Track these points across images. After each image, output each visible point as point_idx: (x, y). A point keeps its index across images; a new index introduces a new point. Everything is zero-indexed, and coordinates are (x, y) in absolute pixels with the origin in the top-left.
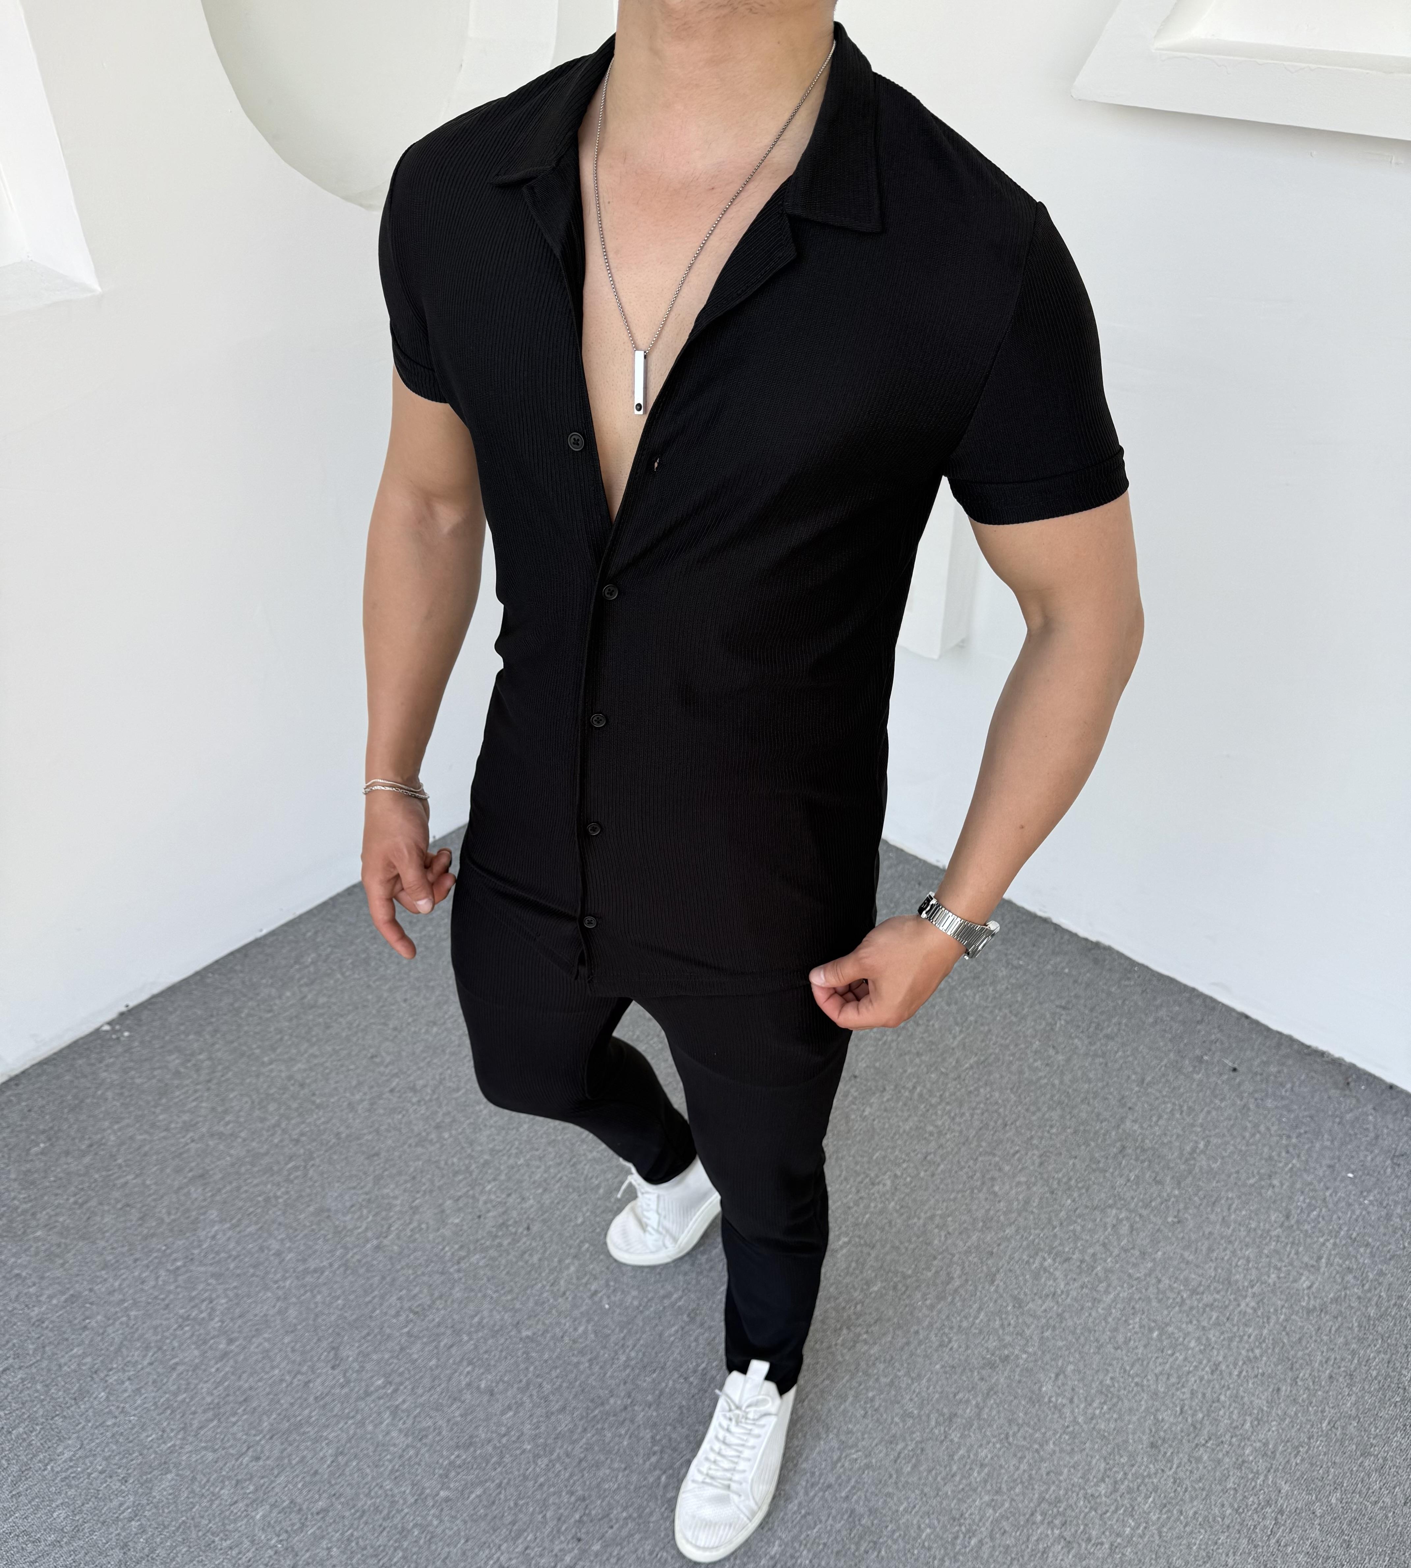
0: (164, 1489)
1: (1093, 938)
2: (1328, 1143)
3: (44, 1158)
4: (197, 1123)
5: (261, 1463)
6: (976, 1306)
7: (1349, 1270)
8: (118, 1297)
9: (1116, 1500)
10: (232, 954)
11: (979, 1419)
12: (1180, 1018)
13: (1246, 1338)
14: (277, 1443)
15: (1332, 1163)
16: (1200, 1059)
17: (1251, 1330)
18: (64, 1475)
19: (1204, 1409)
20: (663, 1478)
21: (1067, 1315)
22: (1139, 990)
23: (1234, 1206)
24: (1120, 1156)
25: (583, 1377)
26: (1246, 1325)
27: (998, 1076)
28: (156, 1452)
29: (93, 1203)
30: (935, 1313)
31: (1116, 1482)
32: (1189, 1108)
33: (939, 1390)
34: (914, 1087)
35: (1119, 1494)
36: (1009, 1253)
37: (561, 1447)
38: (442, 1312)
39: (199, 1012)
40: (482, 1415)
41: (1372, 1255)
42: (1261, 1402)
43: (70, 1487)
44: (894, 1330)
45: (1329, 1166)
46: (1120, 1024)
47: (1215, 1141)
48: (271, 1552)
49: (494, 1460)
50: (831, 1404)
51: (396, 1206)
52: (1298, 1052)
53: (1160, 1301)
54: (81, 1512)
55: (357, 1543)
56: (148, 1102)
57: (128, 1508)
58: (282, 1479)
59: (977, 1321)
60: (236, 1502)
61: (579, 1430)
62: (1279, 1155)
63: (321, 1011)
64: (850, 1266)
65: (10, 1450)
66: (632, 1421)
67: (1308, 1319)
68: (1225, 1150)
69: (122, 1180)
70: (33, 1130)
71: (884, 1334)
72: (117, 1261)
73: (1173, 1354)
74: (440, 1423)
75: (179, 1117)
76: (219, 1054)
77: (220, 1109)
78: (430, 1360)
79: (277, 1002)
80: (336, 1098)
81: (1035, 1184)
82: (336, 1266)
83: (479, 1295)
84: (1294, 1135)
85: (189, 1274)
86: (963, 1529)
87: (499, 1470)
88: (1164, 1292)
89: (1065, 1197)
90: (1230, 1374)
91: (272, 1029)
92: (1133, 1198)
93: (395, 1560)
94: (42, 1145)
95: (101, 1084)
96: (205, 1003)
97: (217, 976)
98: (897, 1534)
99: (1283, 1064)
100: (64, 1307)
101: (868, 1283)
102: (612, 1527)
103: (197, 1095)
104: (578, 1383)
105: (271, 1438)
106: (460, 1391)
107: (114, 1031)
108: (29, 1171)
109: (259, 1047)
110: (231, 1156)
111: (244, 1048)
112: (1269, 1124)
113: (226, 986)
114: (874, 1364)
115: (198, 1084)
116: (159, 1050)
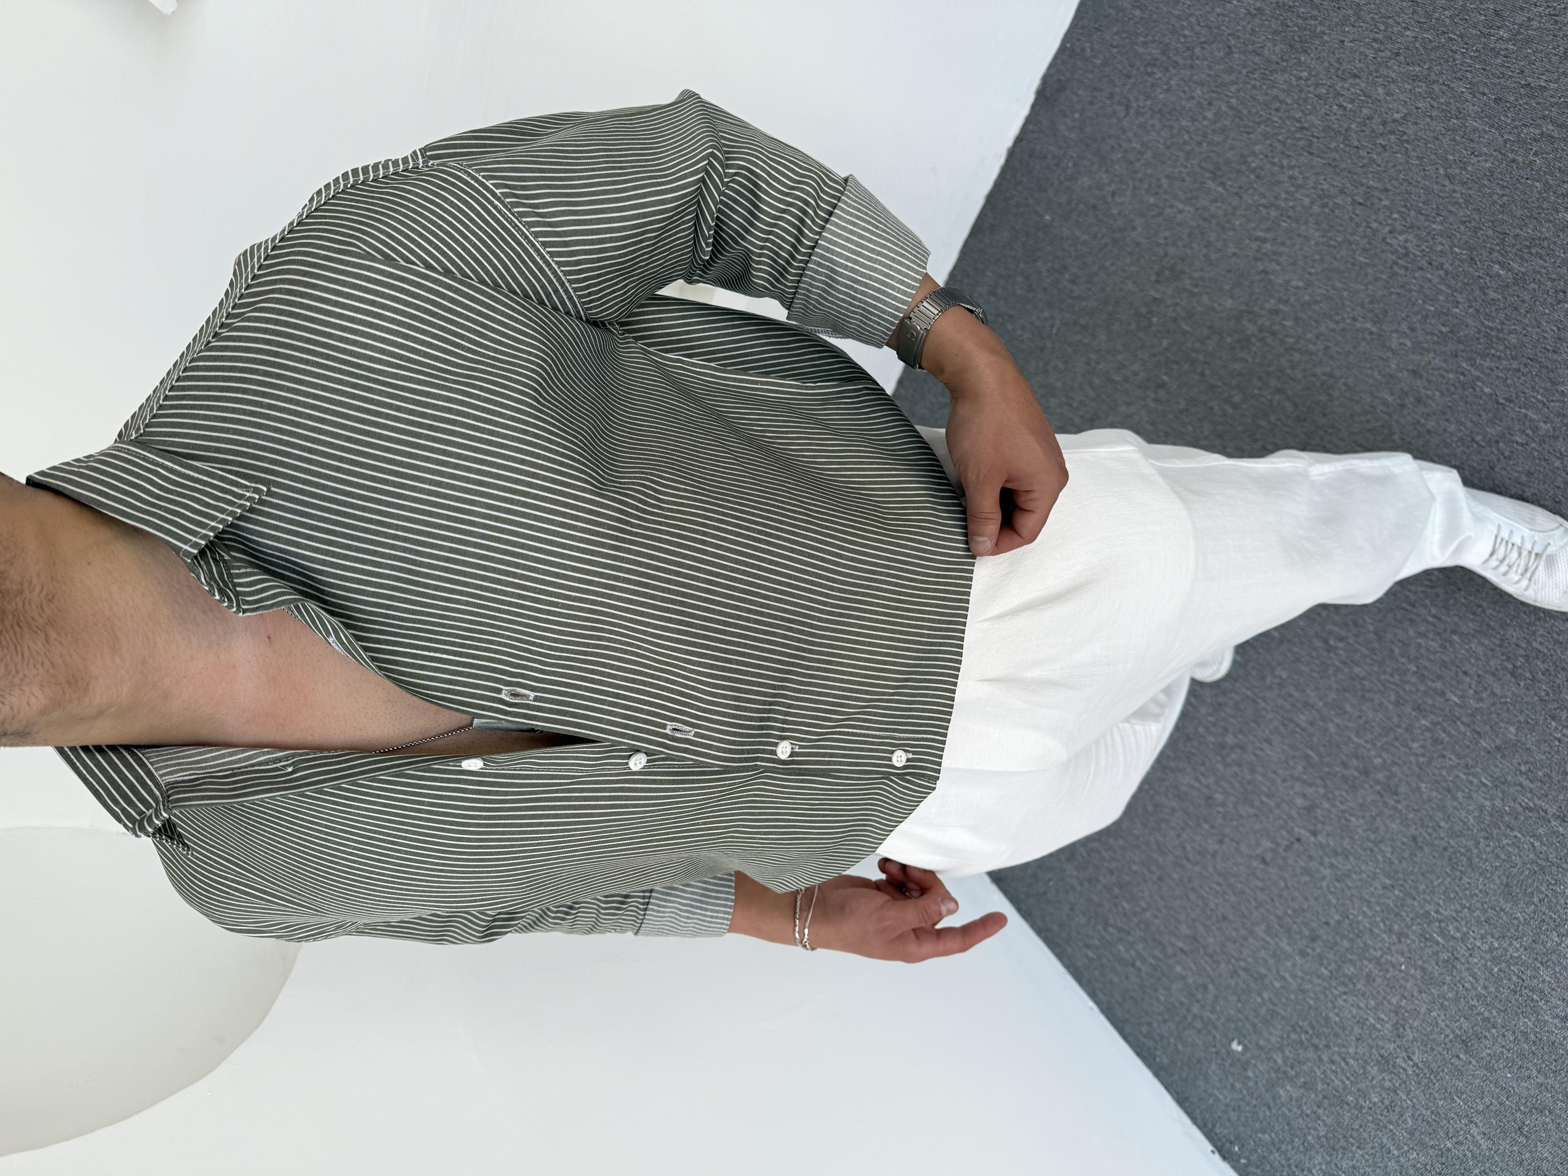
1: (1031, 99)
10: (1124, 1036)
22: (1096, 35)
27: (1231, 154)
34: (1257, 239)
36: (1495, 81)
46: (1145, 43)
51: (1494, 806)
56: (1354, 1117)
63: (1201, 929)
64: (1537, 255)
75: (1373, 1078)
77: (1357, 1031)
79: (1190, 980)
80: (1330, 896)
81: (1387, 76)
89: (1402, 39)
91: (1232, 982)
96: (1199, 1061)
97: (1158, 1053)
103: (1337, 1058)
109: (1260, 995)
110: (1430, 1011)
113: (1172, 1040)
115: (1321, 1060)
116: (1274, 1111)
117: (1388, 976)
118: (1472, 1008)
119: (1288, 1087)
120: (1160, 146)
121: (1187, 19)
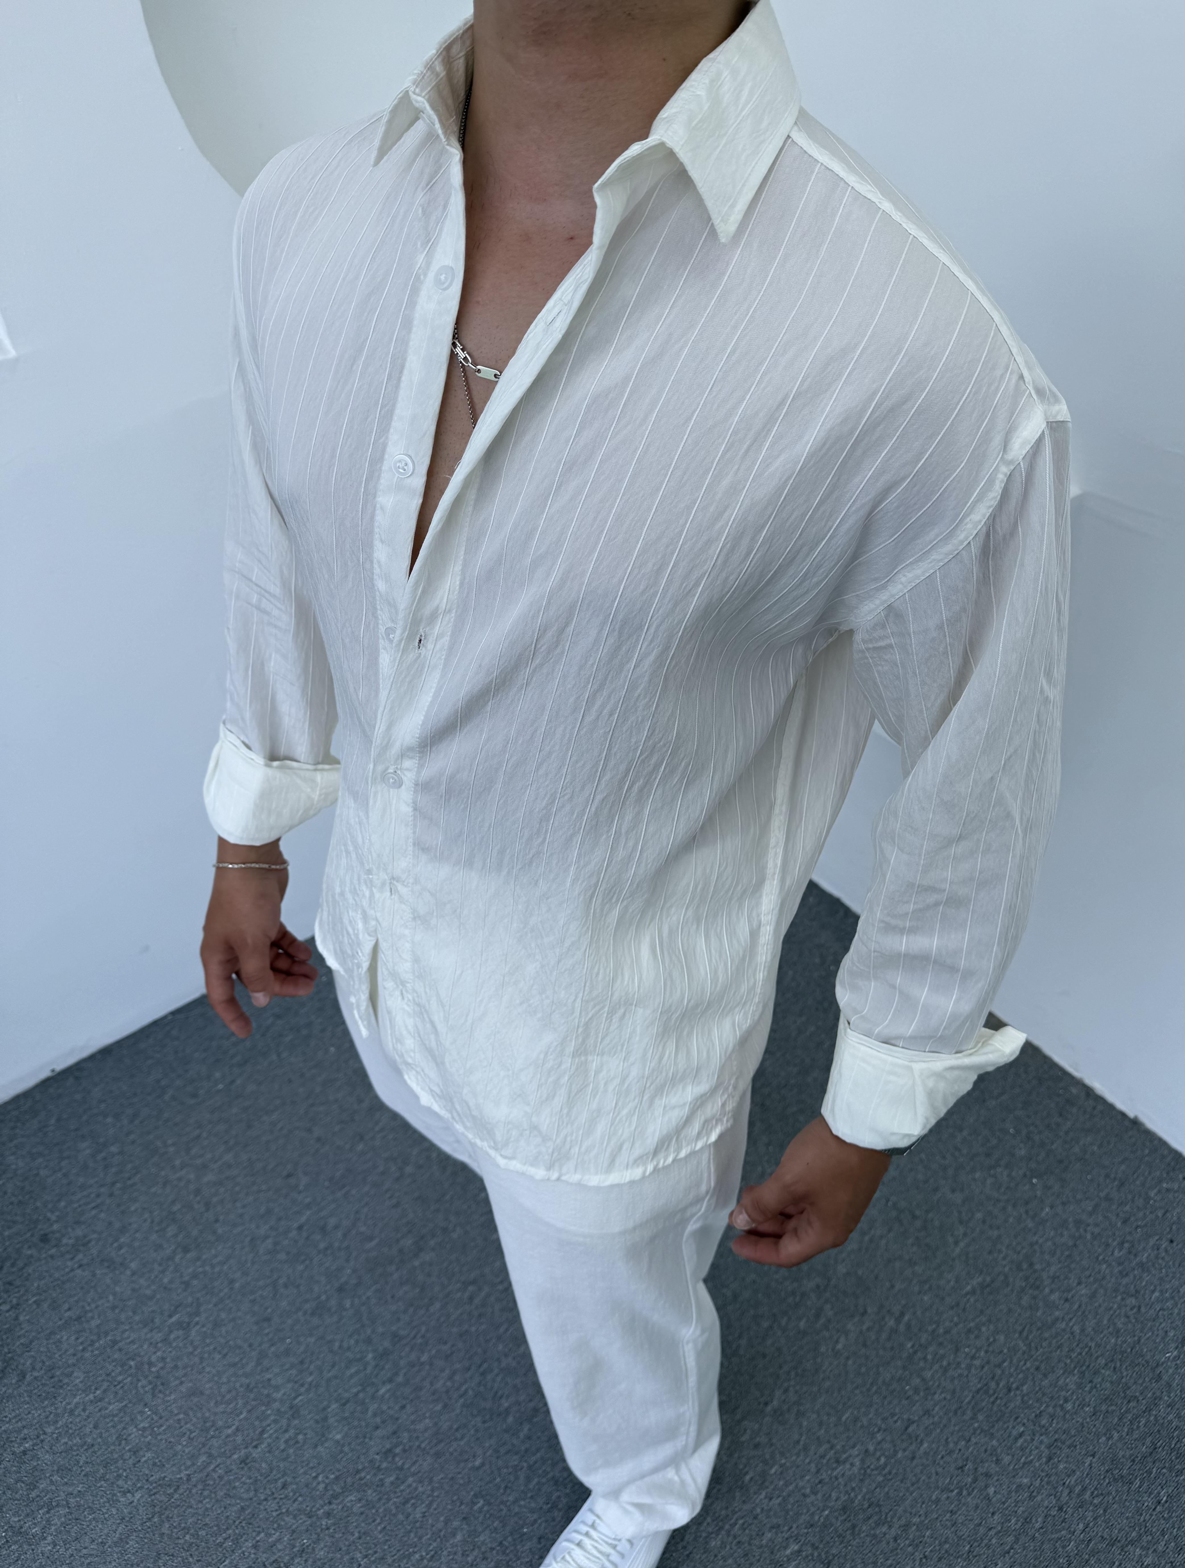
120: (1035, 1239)
121: (1172, 1298)
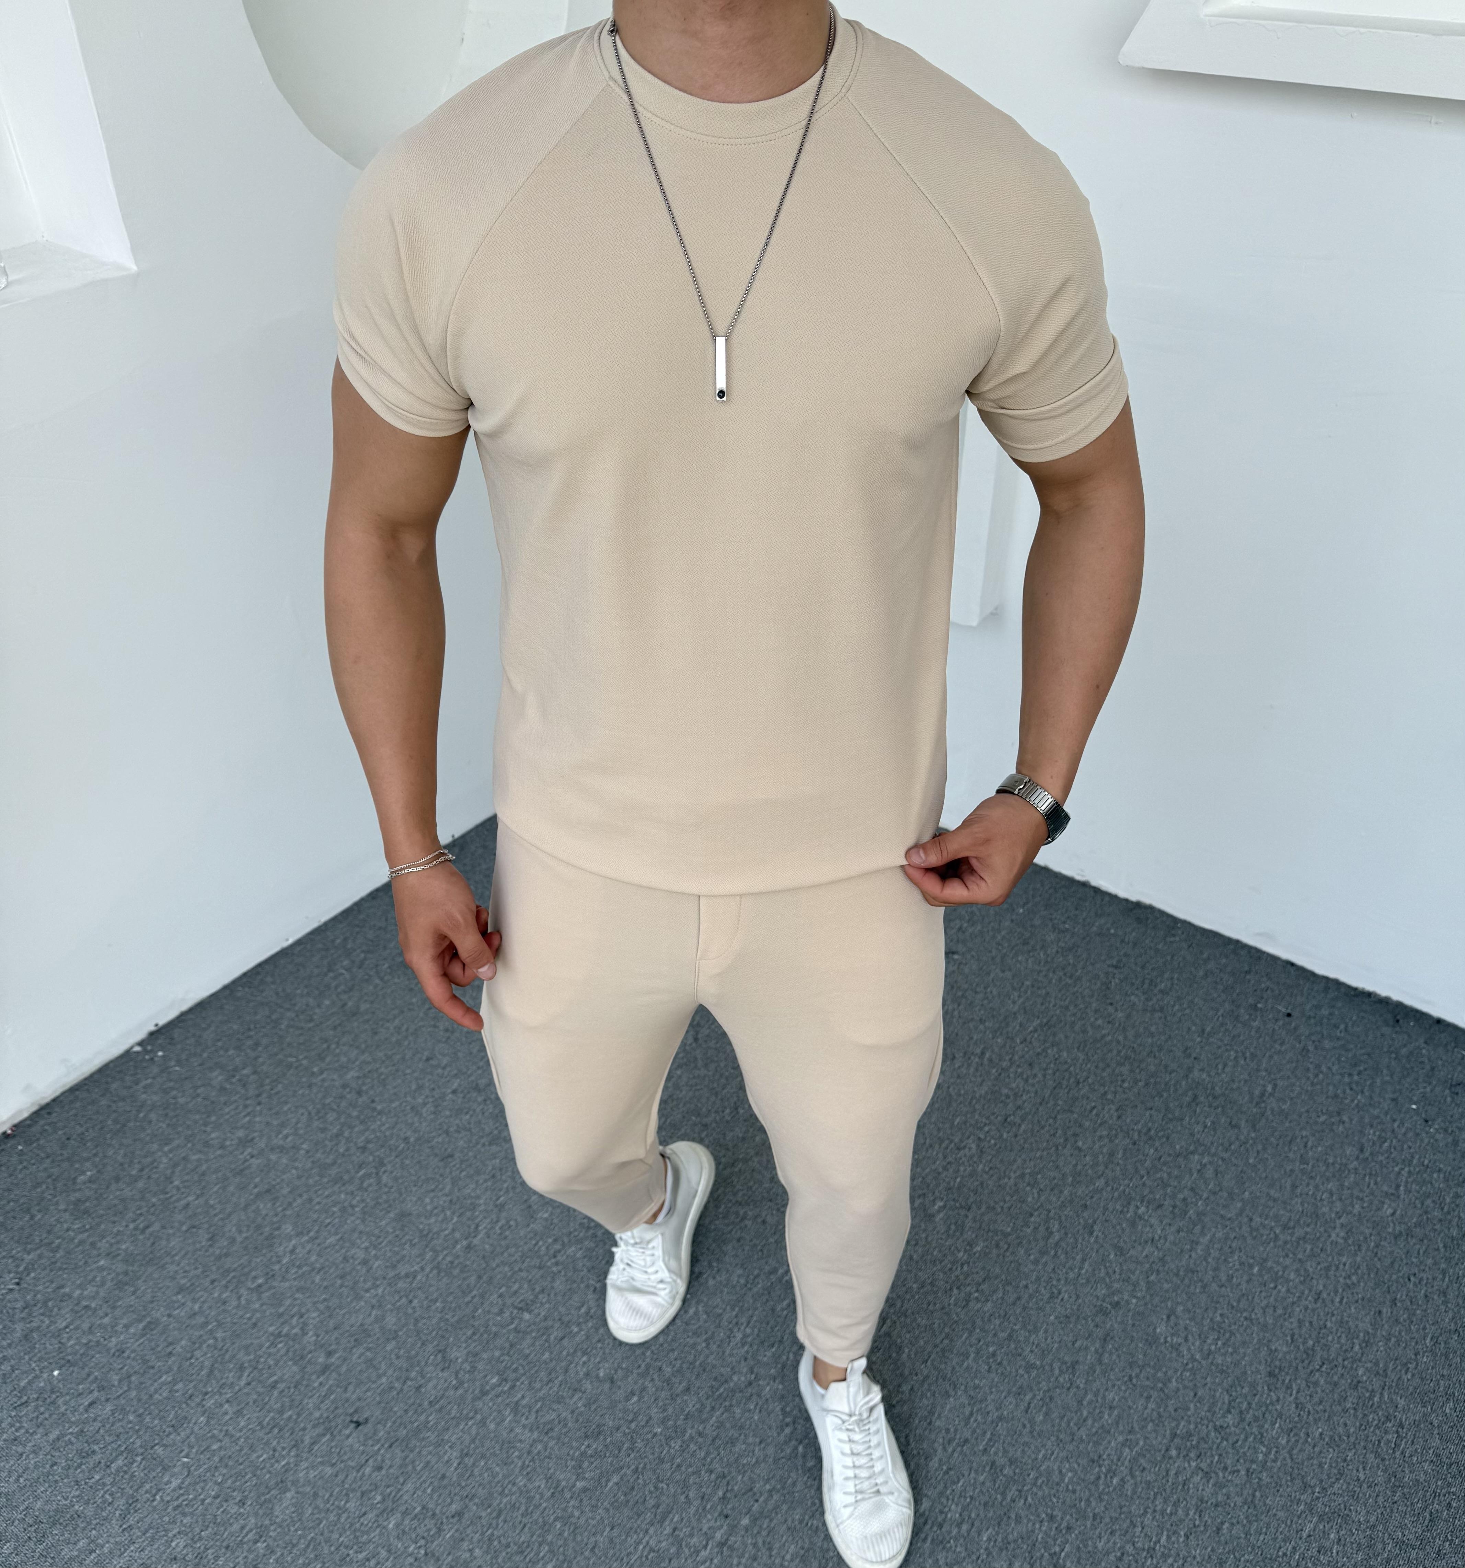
0: (287, 1508)
1: (1134, 898)
2: (1388, 1078)
3: (94, 1186)
4: (253, 1139)
5: (384, 1472)
6: (1079, 1257)
7: (1428, 1196)
8: (200, 1320)
9: (1244, 1429)
10: (260, 965)
11: (1101, 1363)
12: (1229, 969)
13: (1341, 1266)
14: (397, 1451)
15: (1395, 1096)
16: (1254, 1007)
17: (1344, 1259)
18: (176, 1503)
19: (1313, 1336)
20: (801, 1449)
21: (1168, 1258)
22: (1184, 945)
23: (1310, 1144)
24: (1194, 1104)
25: (702, 1358)
26: (1340, 1254)
27: (1061, 1036)
28: (270, 1472)
29: (156, 1227)
30: (1040, 1267)
31: (1241, 1412)
32: (1252, 1054)
33: (1058, 1340)
34: (983, 1053)
35: (1246, 1423)
36: (1102, 1204)
37: (693, 1427)
38: (547, 1306)
39: (235, 1027)
40: (606, 1404)
41: (1446, 1180)
42: (1365, 1325)
43: (184, 1514)
44: (1003, 1286)
45: (1393, 1100)
46: (1172, 978)
47: (1280, 1083)
48: (411, 1560)
49: (626, 1446)
50: (954, 1363)
51: (480, 1205)
52: (1346, 994)
53: (1254, 1238)
54: (200, 1539)
55: (500, 1542)
56: (196, 1122)
57: (251, 1530)
58: (409, 1486)
59: (1083, 1271)
60: (365, 1514)
61: (708, 1409)
62: (1344, 1092)
63: (366, 1017)
64: (949, 1228)
65: (113, 1484)
66: (759, 1396)
67: (1396, 1244)
68: (1292, 1091)
69: (183, 1202)
70: (76, 1158)
71: (994, 1292)
72: (192, 1284)
73: (1275, 1287)
74: (564, 1414)
75: (233, 1133)
76: (265, 1068)
77: (275, 1122)
78: (543, 1354)
79: (317, 1011)
80: (397, 1103)
81: (1116, 1136)
82: (428, 1270)
83: (582, 1286)
84: (1355, 1073)
85: (273, 1291)
86: (1104, 1469)
87: (632, 1456)
88: (1257, 1230)
89: (1147, 1146)
90: (1333, 1301)
91: (316, 1039)
92: (1212, 1143)
93: (542, 1554)
94: (89, 1173)
95: (142, 1106)
96: (239, 1017)
97: (247, 989)
98: (1040, 1482)
99: (1333, 1007)
100: (144, 1335)
101: (971, 1244)
102: (757, 1501)
103: (249, 1110)
104: (698, 1363)
105: (390, 1446)
106: (579, 1381)
107: (146, 1051)
108: (79, 1200)
109: (306, 1058)
110: (296, 1168)
111: (290, 1059)
112: (1330, 1064)
113: (259, 998)
114: (989, 1320)
115: (247, 1099)
116: (198, 1068)
117: (327, 1142)
118: (301, 1196)
119: (220, 1078)
